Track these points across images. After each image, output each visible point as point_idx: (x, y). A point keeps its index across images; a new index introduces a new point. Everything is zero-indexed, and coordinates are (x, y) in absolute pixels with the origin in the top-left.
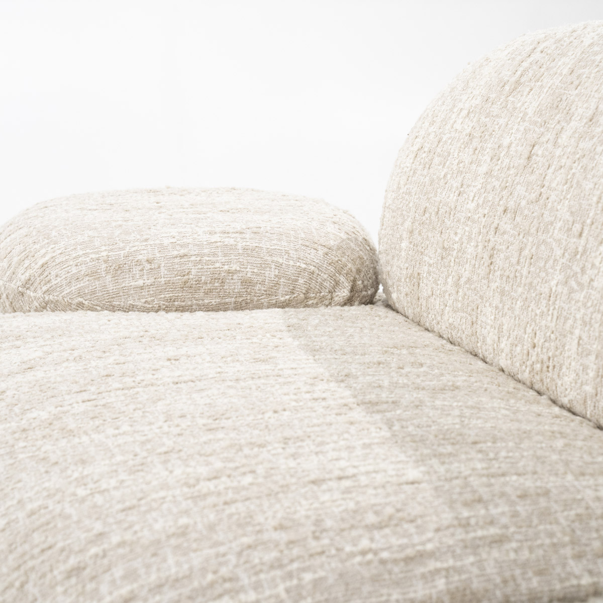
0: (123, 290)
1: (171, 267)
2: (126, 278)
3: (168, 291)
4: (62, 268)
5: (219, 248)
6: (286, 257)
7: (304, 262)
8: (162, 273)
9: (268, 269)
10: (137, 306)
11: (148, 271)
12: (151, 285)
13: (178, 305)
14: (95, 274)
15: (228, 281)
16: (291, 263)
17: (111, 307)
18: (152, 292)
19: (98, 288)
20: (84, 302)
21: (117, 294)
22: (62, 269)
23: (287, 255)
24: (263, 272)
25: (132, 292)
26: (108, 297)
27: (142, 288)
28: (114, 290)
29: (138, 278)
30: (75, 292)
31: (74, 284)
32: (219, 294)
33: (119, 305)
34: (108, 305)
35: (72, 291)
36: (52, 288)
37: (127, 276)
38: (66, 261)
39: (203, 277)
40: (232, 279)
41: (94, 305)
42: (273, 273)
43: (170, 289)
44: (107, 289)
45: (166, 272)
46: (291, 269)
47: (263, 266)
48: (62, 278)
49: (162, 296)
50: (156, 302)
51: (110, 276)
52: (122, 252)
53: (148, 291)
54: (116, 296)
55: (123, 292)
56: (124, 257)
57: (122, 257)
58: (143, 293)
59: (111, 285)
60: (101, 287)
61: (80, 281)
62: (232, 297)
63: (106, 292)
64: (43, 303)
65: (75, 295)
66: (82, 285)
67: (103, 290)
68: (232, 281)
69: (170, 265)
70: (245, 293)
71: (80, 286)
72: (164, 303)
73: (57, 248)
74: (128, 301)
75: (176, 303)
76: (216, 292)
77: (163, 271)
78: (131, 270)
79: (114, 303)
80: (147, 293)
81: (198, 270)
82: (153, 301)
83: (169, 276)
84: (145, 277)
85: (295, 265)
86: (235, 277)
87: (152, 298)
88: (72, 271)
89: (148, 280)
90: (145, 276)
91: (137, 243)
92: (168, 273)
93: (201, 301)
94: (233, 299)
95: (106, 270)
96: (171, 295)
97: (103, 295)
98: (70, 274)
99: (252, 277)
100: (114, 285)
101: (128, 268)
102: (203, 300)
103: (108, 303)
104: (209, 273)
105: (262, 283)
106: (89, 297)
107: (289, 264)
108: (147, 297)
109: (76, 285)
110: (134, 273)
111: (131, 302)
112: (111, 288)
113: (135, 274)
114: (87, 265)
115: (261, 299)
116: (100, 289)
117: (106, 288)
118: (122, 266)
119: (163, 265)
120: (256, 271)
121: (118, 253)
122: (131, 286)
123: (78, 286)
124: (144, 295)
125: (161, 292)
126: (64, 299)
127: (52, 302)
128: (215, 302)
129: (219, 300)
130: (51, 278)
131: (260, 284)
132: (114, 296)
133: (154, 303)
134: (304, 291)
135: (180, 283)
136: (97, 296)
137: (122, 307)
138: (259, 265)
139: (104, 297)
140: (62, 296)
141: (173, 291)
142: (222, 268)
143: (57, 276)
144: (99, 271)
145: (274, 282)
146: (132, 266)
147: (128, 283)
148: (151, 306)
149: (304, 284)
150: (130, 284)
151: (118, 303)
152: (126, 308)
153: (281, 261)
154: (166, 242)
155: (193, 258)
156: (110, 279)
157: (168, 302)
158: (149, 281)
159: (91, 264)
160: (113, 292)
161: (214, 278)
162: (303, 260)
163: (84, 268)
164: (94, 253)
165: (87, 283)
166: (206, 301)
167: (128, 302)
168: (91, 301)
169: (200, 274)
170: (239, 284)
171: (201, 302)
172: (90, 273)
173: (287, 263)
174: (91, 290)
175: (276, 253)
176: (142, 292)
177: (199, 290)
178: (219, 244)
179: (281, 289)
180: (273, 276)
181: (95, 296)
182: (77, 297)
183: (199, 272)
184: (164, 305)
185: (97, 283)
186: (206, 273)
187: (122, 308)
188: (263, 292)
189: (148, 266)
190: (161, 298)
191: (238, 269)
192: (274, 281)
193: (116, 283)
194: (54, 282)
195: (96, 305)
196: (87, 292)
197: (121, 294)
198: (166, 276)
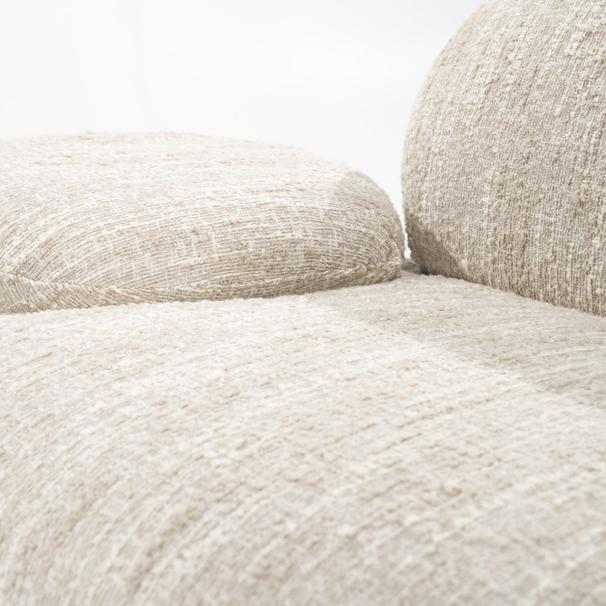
0: (169, 271)
1: (224, 239)
2: (170, 255)
3: (224, 271)
4: (79, 245)
5: (273, 211)
6: (344, 219)
7: (363, 225)
8: (214, 247)
9: (330, 236)
10: (186, 291)
11: (197, 245)
12: (204, 263)
13: (235, 288)
14: (129, 252)
15: (290, 253)
16: (352, 227)
17: (153, 295)
18: (204, 273)
19: (135, 271)
20: (116, 290)
21: (161, 277)
22: (79, 247)
23: (345, 217)
24: (326, 240)
25: (180, 274)
26: (150, 282)
27: (191, 267)
28: (157, 273)
29: (186, 254)
30: (103, 277)
31: (100, 267)
32: (282, 271)
33: (163, 292)
34: (149, 293)
35: (98, 275)
36: (66, 273)
37: (172, 253)
38: (83, 235)
39: (262, 250)
40: (295, 251)
41: (130, 294)
42: (336, 241)
43: (227, 268)
44: (147, 272)
45: (219, 245)
46: (352, 234)
47: (325, 232)
48: (81, 260)
49: (218, 277)
50: (210, 286)
51: (149, 254)
52: (157, 221)
53: (200, 272)
54: (161, 280)
55: (168, 275)
56: (162, 228)
57: (159, 227)
58: (194, 275)
59: (152, 266)
60: (138, 269)
61: (110, 262)
62: (295, 274)
63: (147, 275)
64: (53, 295)
65: (104, 281)
66: (112, 267)
67: (144, 273)
68: (295, 253)
69: (223, 235)
70: (309, 268)
71: (110, 268)
72: (219, 286)
73: (61, 218)
74: (175, 286)
75: (233, 286)
76: (278, 269)
77: (215, 244)
78: (176, 244)
79: (157, 289)
80: (198, 274)
81: (256, 241)
82: (206, 284)
83: (223, 250)
84: (195, 253)
85: (356, 229)
86: (298, 248)
87: (205, 281)
88: (94, 249)
89: (199, 256)
90: (194, 251)
91: (171, 209)
92: (221, 247)
93: (261, 281)
94: (296, 276)
95: (142, 246)
96: (228, 275)
97: (142, 279)
98: (92, 253)
99: (315, 246)
100: (156, 265)
101: (170, 242)
102: (263, 280)
103: (149, 291)
104: (269, 244)
105: (326, 254)
106: (123, 283)
107: (350, 228)
108: (198, 279)
109: (104, 268)
110: (180, 248)
111: (179, 287)
112: (152, 270)
113: (180, 250)
114: (114, 240)
115: (326, 274)
116: (138, 271)
117: (146, 270)
118: (162, 240)
119: (213, 236)
120: (319, 238)
121: (152, 222)
122: (178, 266)
123: (107, 269)
124: (195, 277)
125: (214, 272)
126: (87, 288)
127: (68, 292)
128: (277, 281)
129: (281, 279)
130: (64, 260)
131: (324, 255)
132: (157, 280)
133: (207, 287)
134: (366, 262)
135: (239, 260)
136: (134, 281)
137: (167, 294)
138: (321, 231)
139: (144, 282)
140: (84, 284)
141: (230, 270)
142: (283, 237)
143: (72, 257)
144: (133, 248)
145: (337, 252)
146: (176, 239)
147: (174, 262)
148: (204, 291)
149: (366, 253)
150: (178, 263)
151: (162, 289)
152: (172, 296)
153: (341, 224)
154: (209, 205)
155: (249, 226)
156: (151, 258)
157: (225, 285)
158: (201, 258)
159: (119, 238)
160: (154, 276)
161: (276, 250)
162: (361, 222)
163: (110, 245)
164: (121, 223)
165: (119, 264)
166: (268, 281)
167: (176, 288)
168: (126, 288)
169: (258, 246)
170: (303, 256)
171: (261, 283)
172: (122, 250)
173: (348, 227)
174: (126, 273)
175: (334, 215)
176: (191, 274)
177: (259, 266)
178: (272, 205)
179: (344, 261)
180: (336, 245)
181: (132, 282)
182: (107, 283)
183: (257, 244)
184: (219, 288)
185: (133, 264)
186: (266, 244)
187: (167, 296)
188: (327, 265)
189: (195, 239)
190: (215, 280)
191: (301, 237)
192: (338, 250)
193: (158, 262)
194: (69, 265)
195: (134, 294)
196: (120, 276)
197: (166, 277)
198: (221, 251)
